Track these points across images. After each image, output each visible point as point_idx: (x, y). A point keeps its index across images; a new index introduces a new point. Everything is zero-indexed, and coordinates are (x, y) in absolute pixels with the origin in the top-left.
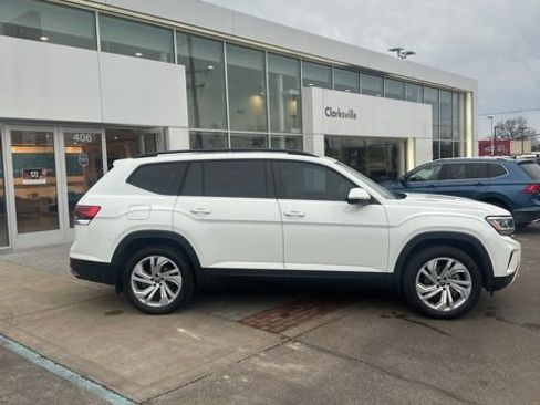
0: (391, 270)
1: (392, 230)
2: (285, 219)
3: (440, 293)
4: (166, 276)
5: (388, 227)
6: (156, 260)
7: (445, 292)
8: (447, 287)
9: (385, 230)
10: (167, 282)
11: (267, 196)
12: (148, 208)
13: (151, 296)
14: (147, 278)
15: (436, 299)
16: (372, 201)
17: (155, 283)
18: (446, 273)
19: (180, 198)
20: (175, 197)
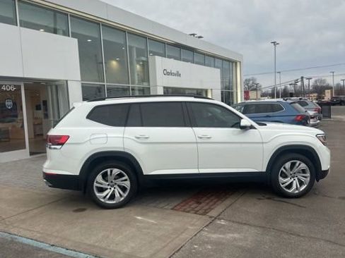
0: (264, 170)
1: (264, 145)
2: (199, 140)
3: (292, 183)
4: (119, 182)
5: (263, 143)
6: (111, 171)
7: (295, 182)
8: (296, 178)
9: (261, 145)
10: (119, 186)
11: (185, 126)
12: (105, 136)
13: (108, 197)
14: (105, 184)
15: (290, 186)
16: (252, 127)
17: (111, 188)
18: (295, 170)
19: (127, 128)
20: (123, 128)
